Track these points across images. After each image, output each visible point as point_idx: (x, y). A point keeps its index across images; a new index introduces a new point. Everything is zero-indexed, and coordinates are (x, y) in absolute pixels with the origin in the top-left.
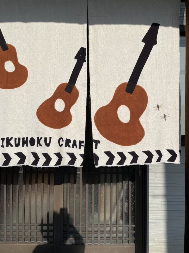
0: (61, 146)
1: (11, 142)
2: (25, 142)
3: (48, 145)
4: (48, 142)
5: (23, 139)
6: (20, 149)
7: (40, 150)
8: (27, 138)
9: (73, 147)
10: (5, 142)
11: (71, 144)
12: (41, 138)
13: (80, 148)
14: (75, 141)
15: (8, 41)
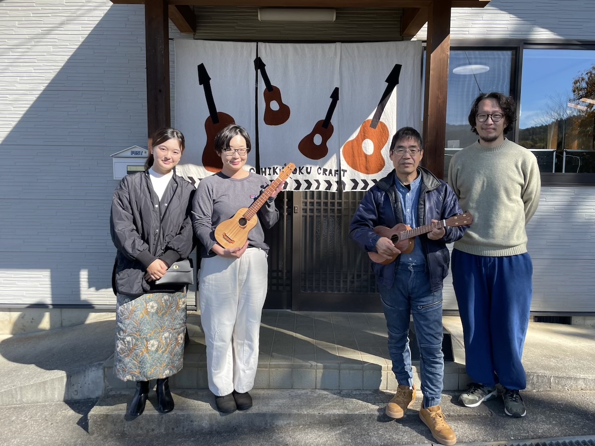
0: (319, 174)
1: (276, 170)
3: (309, 173)
4: (309, 171)
7: (301, 178)
9: (329, 175)
10: (272, 170)
11: (327, 173)
12: (303, 167)
13: (335, 176)
14: (331, 171)
15: (273, 83)
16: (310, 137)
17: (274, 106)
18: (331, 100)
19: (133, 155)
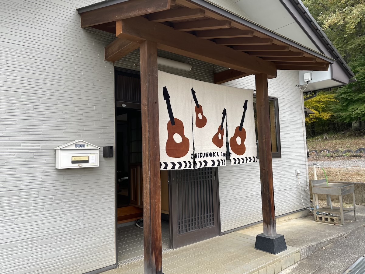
0: (222, 156)
2: (207, 155)
3: (218, 156)
4: (218, 154)
5: (206, 153)
6: (205, 159)
7: (215, 159)
8: (208, 153)
15: (199, 103)
16: (217, 135)
17: (200, 117)
18: (223, 115)
19: (78, 148)
